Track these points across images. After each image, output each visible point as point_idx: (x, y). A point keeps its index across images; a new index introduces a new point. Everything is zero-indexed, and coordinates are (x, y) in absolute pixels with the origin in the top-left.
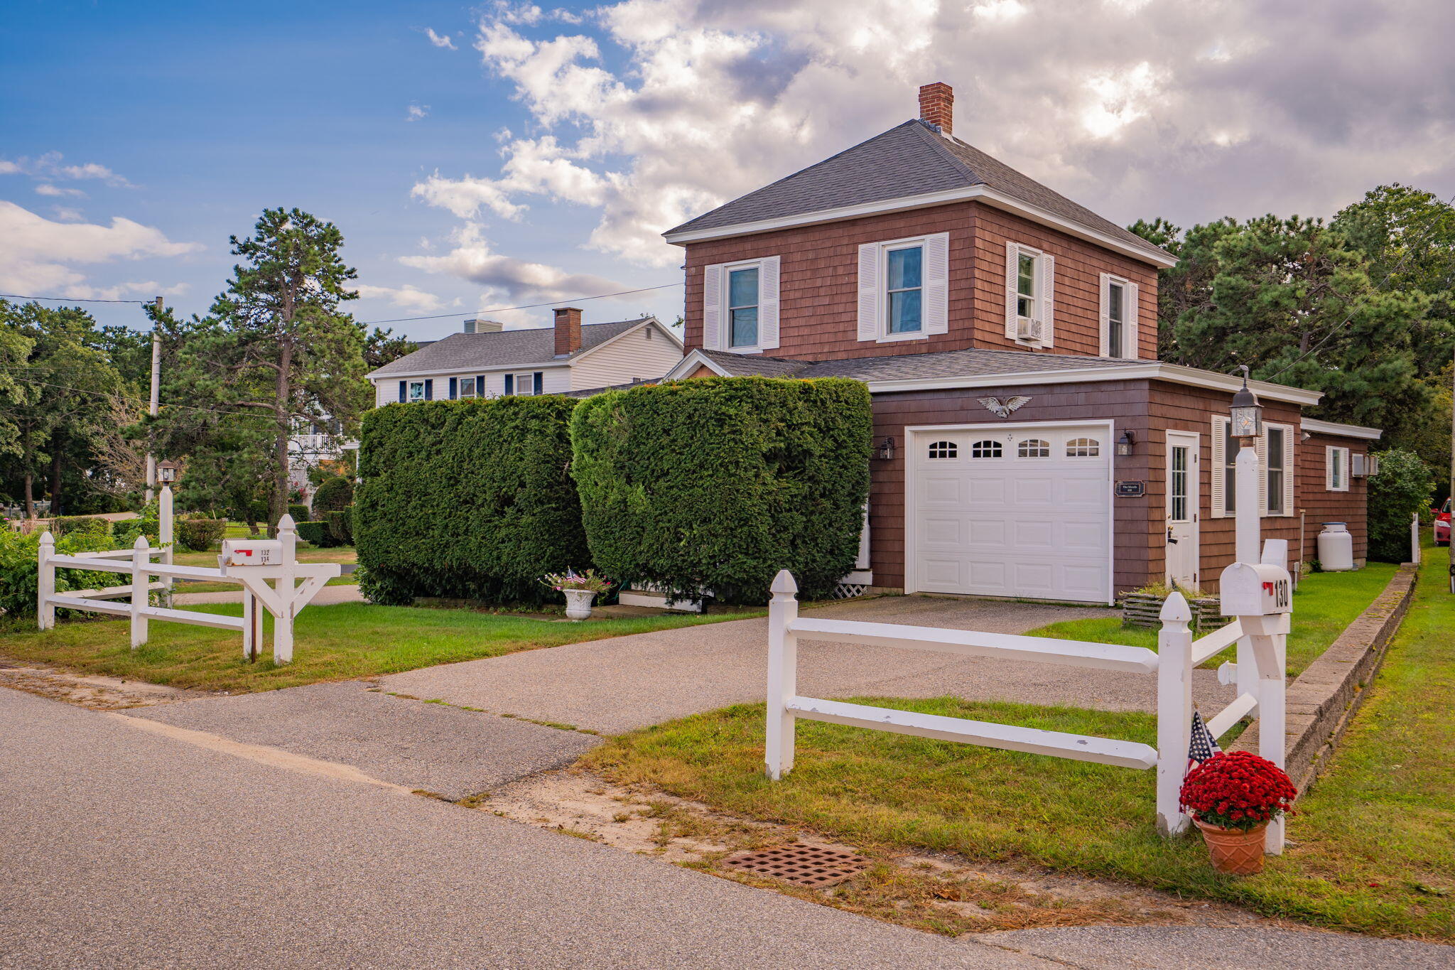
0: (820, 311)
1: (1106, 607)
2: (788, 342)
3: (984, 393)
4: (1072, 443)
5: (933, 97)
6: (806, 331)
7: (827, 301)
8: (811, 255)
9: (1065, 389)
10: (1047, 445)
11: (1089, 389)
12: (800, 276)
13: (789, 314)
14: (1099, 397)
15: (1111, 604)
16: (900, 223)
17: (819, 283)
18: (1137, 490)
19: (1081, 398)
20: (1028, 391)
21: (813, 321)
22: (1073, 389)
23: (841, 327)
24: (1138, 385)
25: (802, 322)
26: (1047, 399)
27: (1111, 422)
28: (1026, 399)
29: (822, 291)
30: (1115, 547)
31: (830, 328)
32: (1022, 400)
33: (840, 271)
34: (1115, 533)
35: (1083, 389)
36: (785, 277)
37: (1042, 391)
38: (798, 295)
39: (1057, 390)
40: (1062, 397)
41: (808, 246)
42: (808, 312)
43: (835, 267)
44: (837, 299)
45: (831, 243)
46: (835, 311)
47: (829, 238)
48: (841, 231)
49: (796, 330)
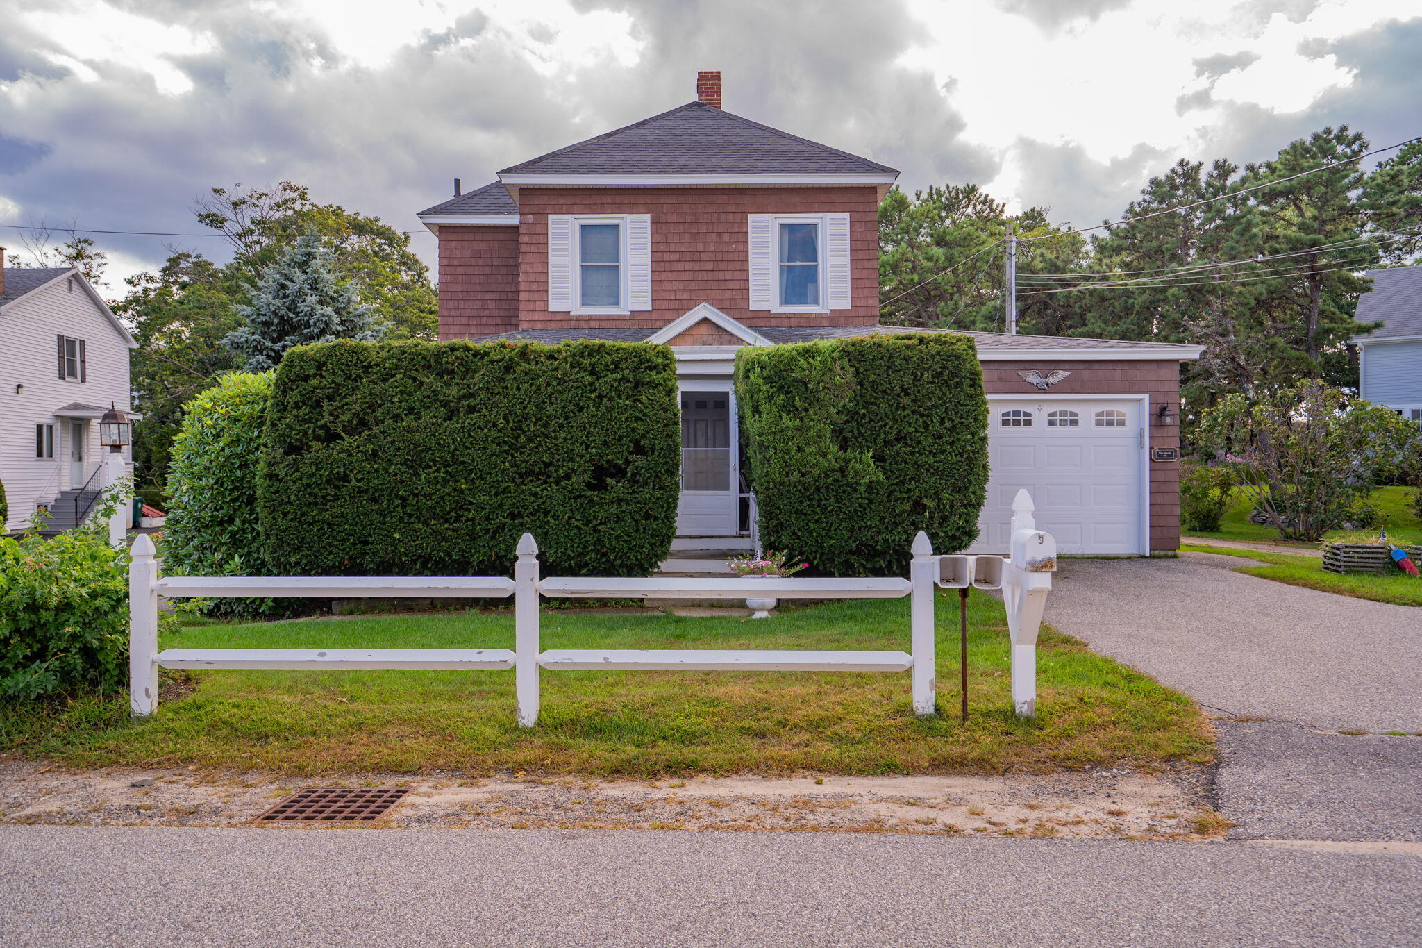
0: (702, 276)
1: (1143, 557)
2: (660, 305)
3: (1022, 366)
4: (1101, 414)
5: (713, 84)
6: (684, 295)
7: (710, 266)
8: (689, 218)
9: (1103, 366)
10: (1076, 415)
11: (1126, 367)
12: (676, 238)
13: (663, 276)
14: (1137, 374)
15: (1147, 554)
16: (796, 199)
17: (700, 247)
18: (1171, 455)
19: (1118, 374)
20: (1067, 366)
21: (693, 286)
22: (1111, 367)
23: (729, 295)
24: (1169, 366)
25: (679, 285)
26: (1086, 374)
27: (1146, 397)
28: (1066, 374)
29: (704, 256)
30: (1151, 505)
32: (1063, 374)
33: (726, 237)
34: (1151, 493)
35: (1120, 366)
36: (658, 238)
37: (1081, 366)
38: (674, 257)
39: (1096, 366)
40: (1100, 373)
41: (685, 208)
42: (685, 276)
43: (719, 234)
44: (723, 266)
45: (714, 208)
46: (721, 278)
47: (712, 204)
48: (726, 198)
49: (673, 293)
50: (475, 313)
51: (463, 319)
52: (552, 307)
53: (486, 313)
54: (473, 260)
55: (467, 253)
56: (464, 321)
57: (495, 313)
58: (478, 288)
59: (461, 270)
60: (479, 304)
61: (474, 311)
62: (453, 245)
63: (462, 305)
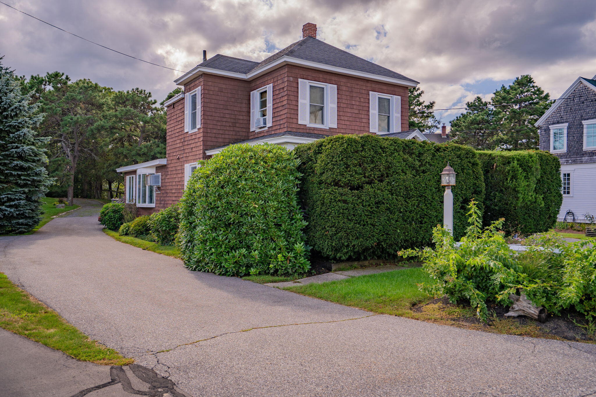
0: (354, 115)
2: (341, 126)
6: (348, 123)
7: (357, 112)
8: (350, 89)
12: (345, 97)
13: (341, 113)
16: (385, 88)
17: (353, 103)
21: (351, 119)
23: (363, 125)
25: (346, 118)
29: (355, 107)
31: (358, 124)
33: (362, 100)
36: (339, 96)
38: (345, 106)
41: (349, 85)
42: (349, 115)
43: (360, 98)
44: (361, 112)
45: (358, 87)
46: (360, 117)
47: (357, 85)
48: (362, 83)
49: (344, 121)
50: (219, 119)
51: (214, 121)
52: (300, 122)
53: (225, 120)
54: (219, 92)
55: (217, 89)
56: (215, 122)
57: (229, 120)
58: (221, 107)
59: (214, 97)
60: (222, 115)
61: (219, 118)
62: (210, 83)
63: (214, 114)
